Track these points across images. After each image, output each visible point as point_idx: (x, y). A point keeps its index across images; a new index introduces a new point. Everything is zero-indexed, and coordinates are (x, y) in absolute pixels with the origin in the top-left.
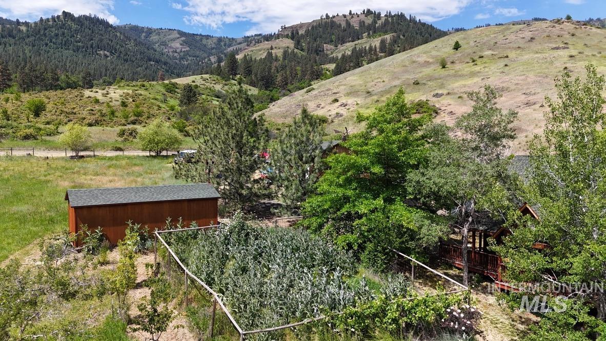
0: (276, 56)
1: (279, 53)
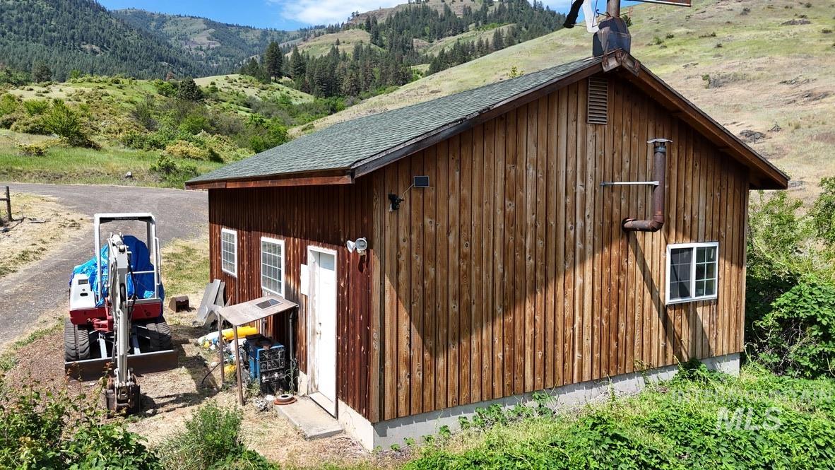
0: (345, 54)
1: (349, 50)
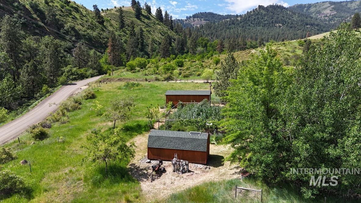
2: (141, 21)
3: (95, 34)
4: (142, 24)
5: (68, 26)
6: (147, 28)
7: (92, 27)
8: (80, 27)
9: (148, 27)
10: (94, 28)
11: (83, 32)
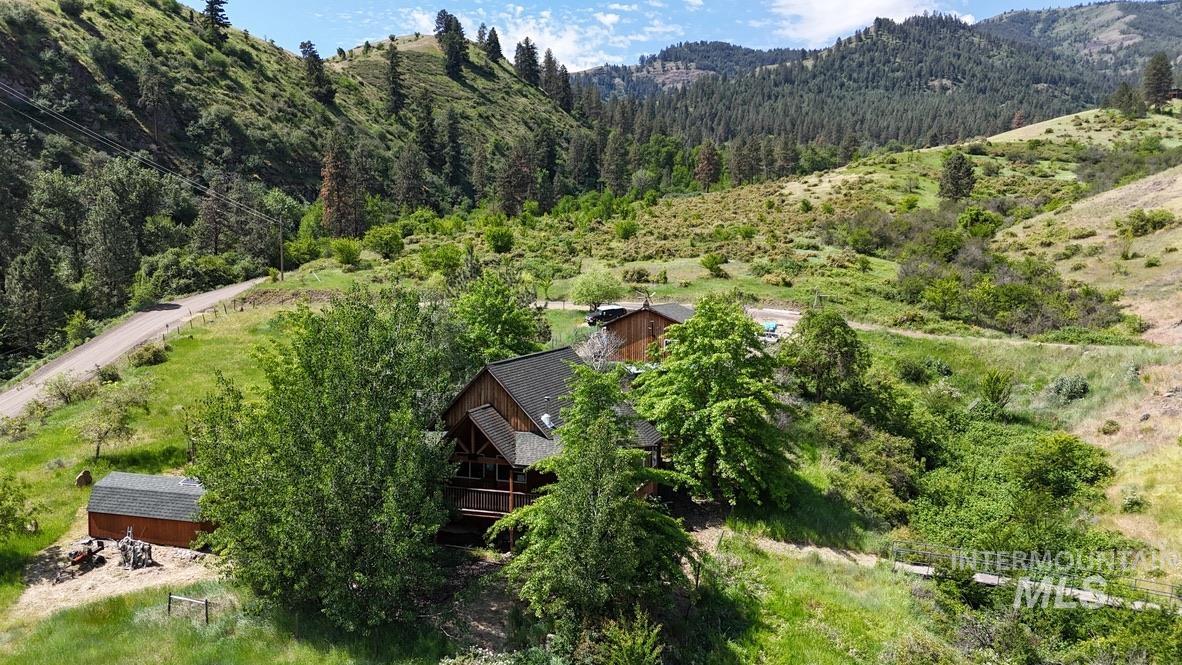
2: (464, 84)
3: (296, 135)
4: (466, 94)
5: (210, 114)
6: (482, 109)
7: (292, 114)
8: (251, 115)
9: (484, 104)
10: (296, 116)
11: (259, 132)
